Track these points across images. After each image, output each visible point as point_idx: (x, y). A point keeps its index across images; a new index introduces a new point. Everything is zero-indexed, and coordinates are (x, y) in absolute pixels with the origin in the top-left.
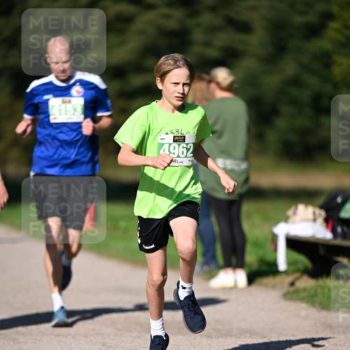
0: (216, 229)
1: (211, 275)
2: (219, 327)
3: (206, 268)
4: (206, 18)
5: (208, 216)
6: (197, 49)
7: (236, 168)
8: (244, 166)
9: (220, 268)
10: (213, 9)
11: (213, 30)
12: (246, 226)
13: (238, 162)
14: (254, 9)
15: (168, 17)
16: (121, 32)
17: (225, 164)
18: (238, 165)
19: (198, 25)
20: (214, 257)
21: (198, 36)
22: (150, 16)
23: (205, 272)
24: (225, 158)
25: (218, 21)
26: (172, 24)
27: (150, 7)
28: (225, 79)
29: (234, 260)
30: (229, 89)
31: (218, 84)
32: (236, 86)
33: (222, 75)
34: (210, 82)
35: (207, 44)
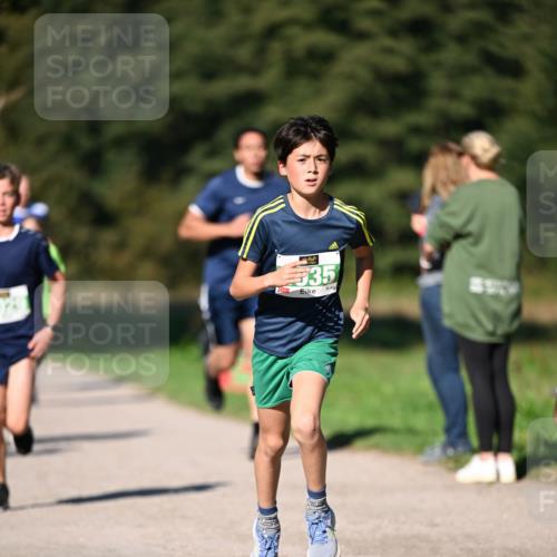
0: (468, 389)
1: (459, 464)
2: (471, 545)
3: (450, 452)
4: (451, 54)
5: (456, 370)
6: (436, 103)
7: (502, 292)
8: (513, 289)
9: (474, 452)
10: (462, 39)
11: (462, 72)
12: (515, 386)
13: (505, 283)
14: (526, 38)
15: (390, 51)
16: (315, 76)
17: (484, 286)
18: (505, 288)
19: (438, 65)
20: (464, 435)
21: (438, 82)
22: (362, 50)
23: (449, 458)
24: (485, 278)
25: (470, 58)
26: (398, 64)
27: (362, 36)
28: (485, 151)
29: (495, 440)
30: (492, 166)
31: (474, 158)
32: (503, 161)
33: (481, 144)
34: (460, 154)
35: (453, 95)
